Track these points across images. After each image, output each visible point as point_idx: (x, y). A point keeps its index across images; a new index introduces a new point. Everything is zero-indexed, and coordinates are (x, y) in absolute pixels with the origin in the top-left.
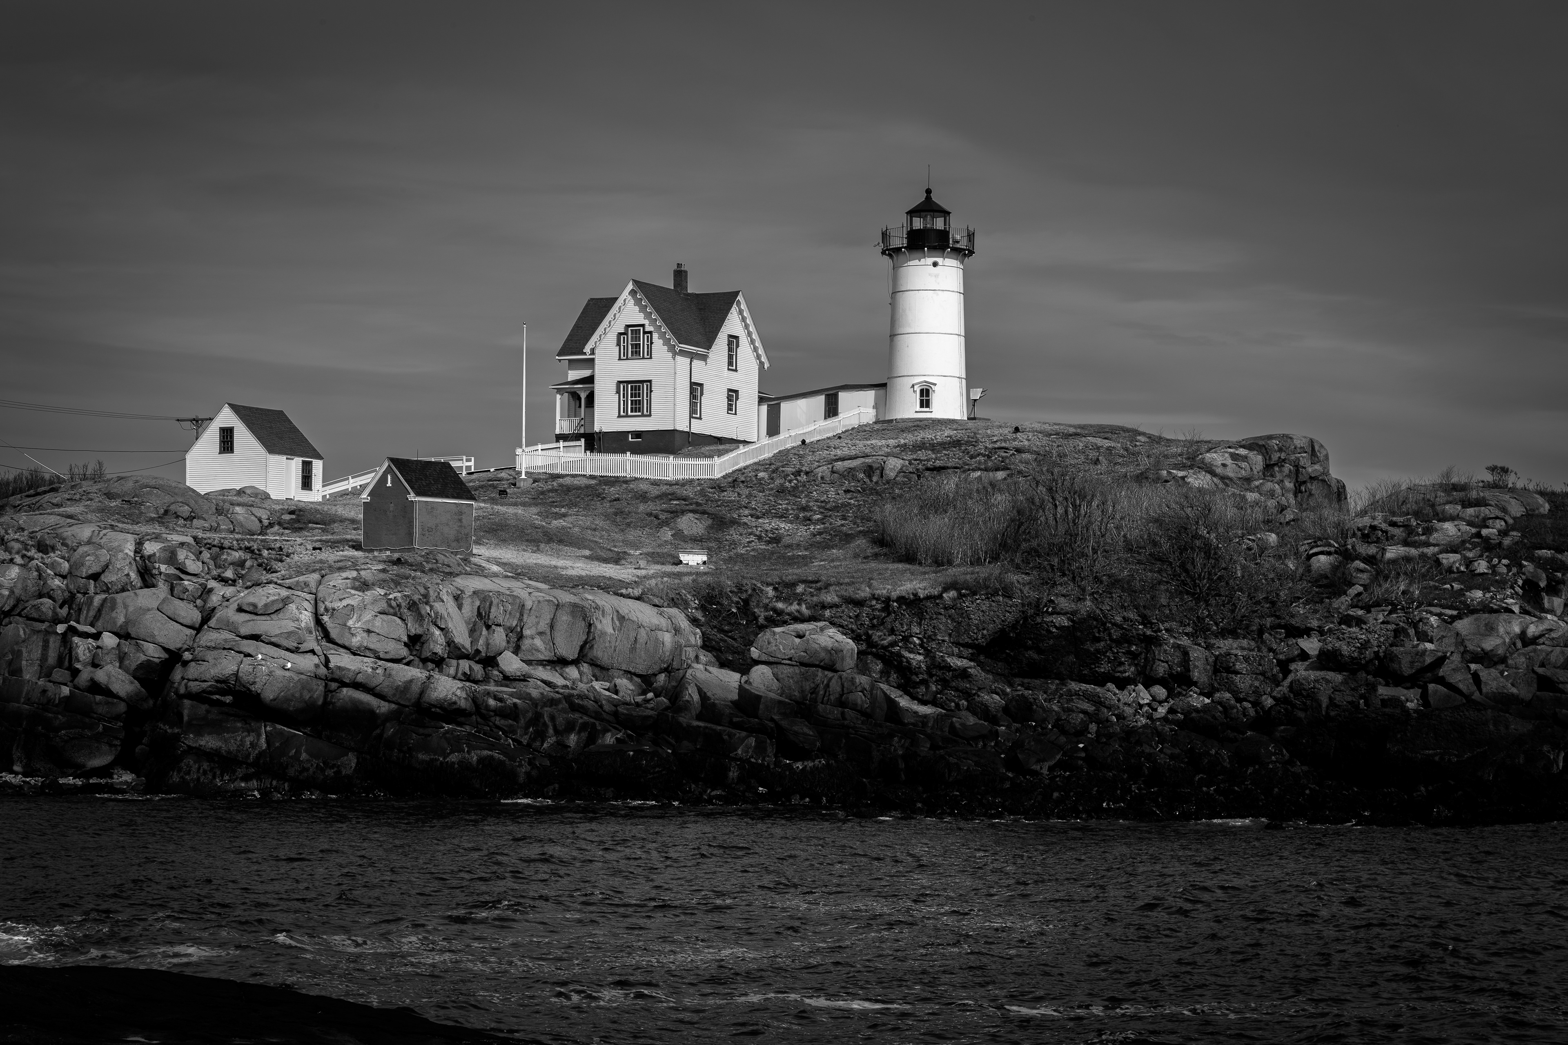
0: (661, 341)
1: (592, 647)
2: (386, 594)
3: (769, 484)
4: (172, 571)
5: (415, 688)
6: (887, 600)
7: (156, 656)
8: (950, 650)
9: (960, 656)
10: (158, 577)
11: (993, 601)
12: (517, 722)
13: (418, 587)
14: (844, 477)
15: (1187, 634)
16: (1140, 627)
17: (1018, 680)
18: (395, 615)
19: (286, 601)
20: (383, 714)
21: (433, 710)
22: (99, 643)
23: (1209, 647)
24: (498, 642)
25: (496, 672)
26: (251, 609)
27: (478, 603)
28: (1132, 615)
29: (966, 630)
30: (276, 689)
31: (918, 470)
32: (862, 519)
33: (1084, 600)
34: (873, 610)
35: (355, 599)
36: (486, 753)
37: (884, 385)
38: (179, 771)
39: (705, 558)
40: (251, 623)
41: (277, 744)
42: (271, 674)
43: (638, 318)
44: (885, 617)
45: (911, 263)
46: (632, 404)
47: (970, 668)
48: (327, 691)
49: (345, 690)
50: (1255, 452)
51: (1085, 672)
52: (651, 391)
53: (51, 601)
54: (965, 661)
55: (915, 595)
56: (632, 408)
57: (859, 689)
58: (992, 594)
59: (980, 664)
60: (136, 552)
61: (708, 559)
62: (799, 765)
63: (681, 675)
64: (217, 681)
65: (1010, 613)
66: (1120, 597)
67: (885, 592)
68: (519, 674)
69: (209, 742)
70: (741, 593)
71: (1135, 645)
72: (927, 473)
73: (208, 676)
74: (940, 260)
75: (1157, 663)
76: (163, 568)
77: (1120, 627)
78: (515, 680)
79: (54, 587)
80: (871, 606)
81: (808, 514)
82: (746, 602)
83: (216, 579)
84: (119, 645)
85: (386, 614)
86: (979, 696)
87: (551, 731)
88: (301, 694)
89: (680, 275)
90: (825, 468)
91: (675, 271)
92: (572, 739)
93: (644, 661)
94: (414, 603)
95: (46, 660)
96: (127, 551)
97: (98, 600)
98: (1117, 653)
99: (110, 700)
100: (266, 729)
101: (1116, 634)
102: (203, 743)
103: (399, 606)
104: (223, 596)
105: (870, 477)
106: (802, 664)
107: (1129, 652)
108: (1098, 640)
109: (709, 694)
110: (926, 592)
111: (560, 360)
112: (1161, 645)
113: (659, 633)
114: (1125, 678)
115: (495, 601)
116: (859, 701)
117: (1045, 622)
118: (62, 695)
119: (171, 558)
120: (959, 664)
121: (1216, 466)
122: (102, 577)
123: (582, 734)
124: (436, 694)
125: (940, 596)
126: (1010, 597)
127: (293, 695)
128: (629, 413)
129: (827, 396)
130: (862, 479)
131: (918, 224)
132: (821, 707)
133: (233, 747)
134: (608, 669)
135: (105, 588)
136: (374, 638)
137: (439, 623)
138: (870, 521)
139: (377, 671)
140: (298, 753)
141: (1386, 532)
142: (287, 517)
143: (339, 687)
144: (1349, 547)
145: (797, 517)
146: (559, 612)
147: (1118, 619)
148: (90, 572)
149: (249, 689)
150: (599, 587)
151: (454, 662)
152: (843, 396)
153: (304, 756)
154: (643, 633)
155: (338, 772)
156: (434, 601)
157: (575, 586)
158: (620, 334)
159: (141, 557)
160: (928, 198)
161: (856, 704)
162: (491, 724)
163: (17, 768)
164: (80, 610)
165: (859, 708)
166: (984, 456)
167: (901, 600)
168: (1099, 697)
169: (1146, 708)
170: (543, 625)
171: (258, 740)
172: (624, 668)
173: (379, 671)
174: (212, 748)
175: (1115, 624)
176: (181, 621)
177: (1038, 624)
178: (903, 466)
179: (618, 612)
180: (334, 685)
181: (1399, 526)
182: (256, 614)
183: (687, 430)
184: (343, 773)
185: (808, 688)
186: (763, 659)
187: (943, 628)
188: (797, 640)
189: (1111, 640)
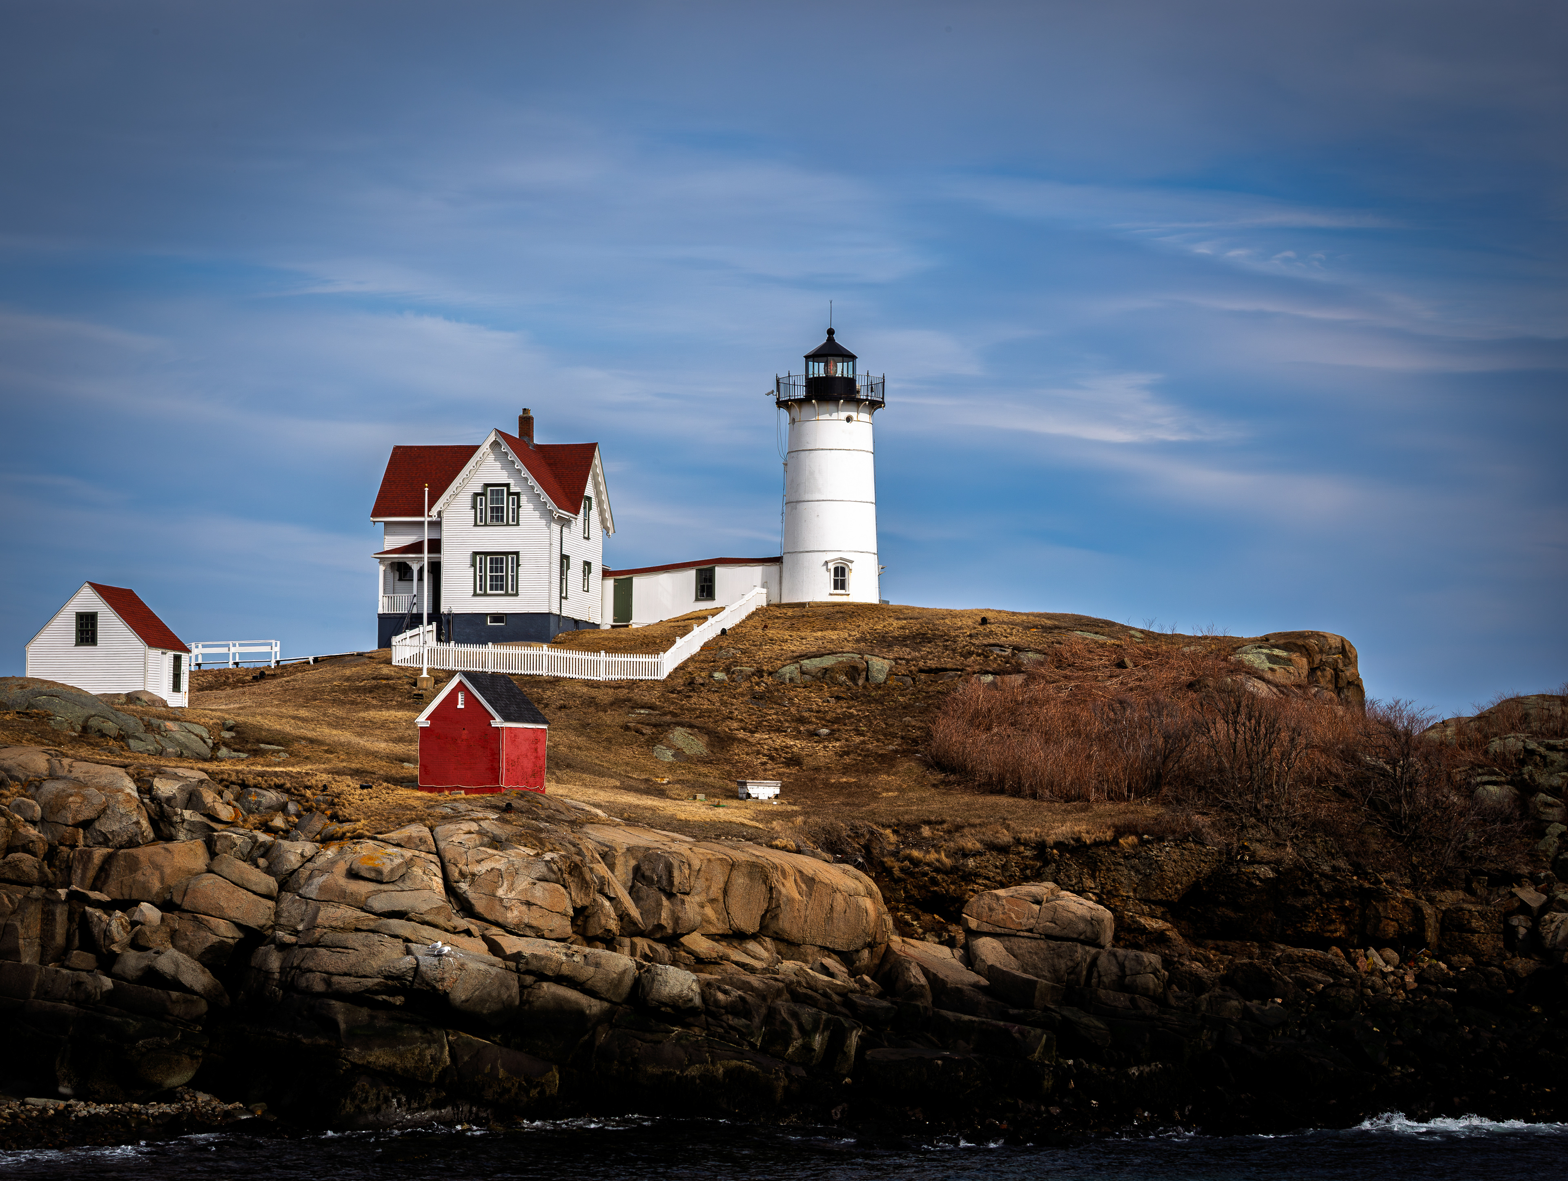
0: (531, 506)
1: (776, 917)
2: (537, 855)
3: (736, 688)
4: (198, 818)
5: (628, 981)
6: (1041, 847)
7: (230, 935)
8: (1138, 908)
9: (1153, 916)
10: (179, 827)
11: (1184, 849)
12: (750, 1020)
13: (563, 843)
14: (819, 679)
15: (1407, 887)
16: (1355, 878)
17: (1211, 943)
18: (557, 882)
19: (409, 863)
20: (595, 1015)
21: (663, 1009)
22: (137, 917)
23: (1431, 900)
24: (691, 915)
25: (683, 954)
26: (373, 875)
27: (633, 863)
28: (1342, 863)
29: (1158, 885)
30: (470, 987)
31: (911, 671)
32: (885, 735)
33: (1286, 845)
34: (1023, 858)
35: (498, 861)
36: (734, 1063)
37: (777, 560)
38: (353, 1099)
39: (777, 791)
40: (383, 894)
41: (466, 1058)
42: (462, 967)
43: (500, 476)
44: (1040, 867)
45: (821, 417)
46: (491, 580)
47: (1168, 930)
48: (522, 987)
49: (545, 985)
50: (1298, 654)
51: (1289, 932)
52: (518, 565)
53: (30, 856)
54: (1160, 922)
55: (1078, 840)
56: (491, 586)
57: (1148, 970)
58: (1181, 841)
59: (1175, 926)
60: (139, 791)
61: (781, 791)
62: (1134, 1071)
63: (883, 951)
64: (386, 977)
65: (1205, 862)
66: (1326, 842)
67: (1033, 835)
68: (714, 955)
69: (380, 1057)
70: (858, 837)
71: (1350, 900)
72: (923, 676)
73: (368, 971)
74: (854, 414)
75: (1385, 922)
76: (187, 814)
77: (1332, 878)
78: (710, 963)
79: (34, 838)
80: (1019, 853)
81: (812, 727)
82: (867, 848)
83: (259, 829)
84: (163, 919)
85: (547, 881)
86: (1182, 964)
87: (796, 1032)
88: (499, 992)
89: (526, 422)
90: (792, 668)
91: (520, 418)
92: (818, 1040)
93: (844, 934)
94: (576, 865)
95: (53, 937)
96: (128, 791)
97: (99, 853)
98: (1328, 908)
99: (188, 996)
100: (448, 1038)
101: (1327, 887)
102: (372, 1059)
103: (560, 869)
104: (302, 855)
105: (854, 680)
106: (1049, 937)
107: (1342, 910)
108: (1304, 894)
109: (941, 976)
110: (1093, 837)
111: (374, 522)
112: (1386, 900)
113: (860, 899)
114: (1336, 938)
115: (676, 864)
116: (1151, 986)
117: (1244, 873)
118: (105, 989)
119: (189, 800)
120: (1155, 926)
121: (1263, 670)
122: (97, 825)
123: (825, 1034)
124: (667, 989)
125: (1115, 841)
126: (1204, 845)
127: (489, 994)
128: (488, 591)
129: (699, 573)
130: (844, 682)
131: (819, 370)
132: (1102, 992)
133: (410, 1063)
134: (799, 945)
135: (101, 840)
136: (536, 912)
137: (606, 890)
138: (897, 737)
139: (575, 959)
140: (494, 1068)
141: (1544, 757)
142: (227, 735)
143: (535, 982)
144: (1527, 777)
145: (800, 732)
146: (735, 872)
147: (1326, 868)
148: (80, 818)
149: (434, 987)
150: (744, 837)
151: (627, 941)
152: (720, 572)
153: (501, 1073)
154: (839, 897)
155: (542, 1092)
156: (592, 862)
157: (718, 837)
158: (476, 495)
159: (153, 799)
160: (831, 340)
161: (1148, 989)
162: (725, 1025)
163: (63, 1090)
164: (69, 868)
165: (1151, 993)
166: (979, 655)
167: (1058, 845)
168: (1334, 964)
169: (1392, 978)
170: (716, 891)
171: (442, 1052)
172: (819, 943)
173: (577, 958)
174: (383, 1066)
175: (1323, 875)
176: (254, 888)
177: (1233, 875)
178: (891, 668)
179: (800, 872)
180: (529, 979)
181: (1559, 751)
182: (381, 882)
183: (558, 613)
184: (548, 1092)
185: (1063, 966)
186: (986, 930)
187: (1126, 882)
188: (1036, 907)
189: (1321, 892)
